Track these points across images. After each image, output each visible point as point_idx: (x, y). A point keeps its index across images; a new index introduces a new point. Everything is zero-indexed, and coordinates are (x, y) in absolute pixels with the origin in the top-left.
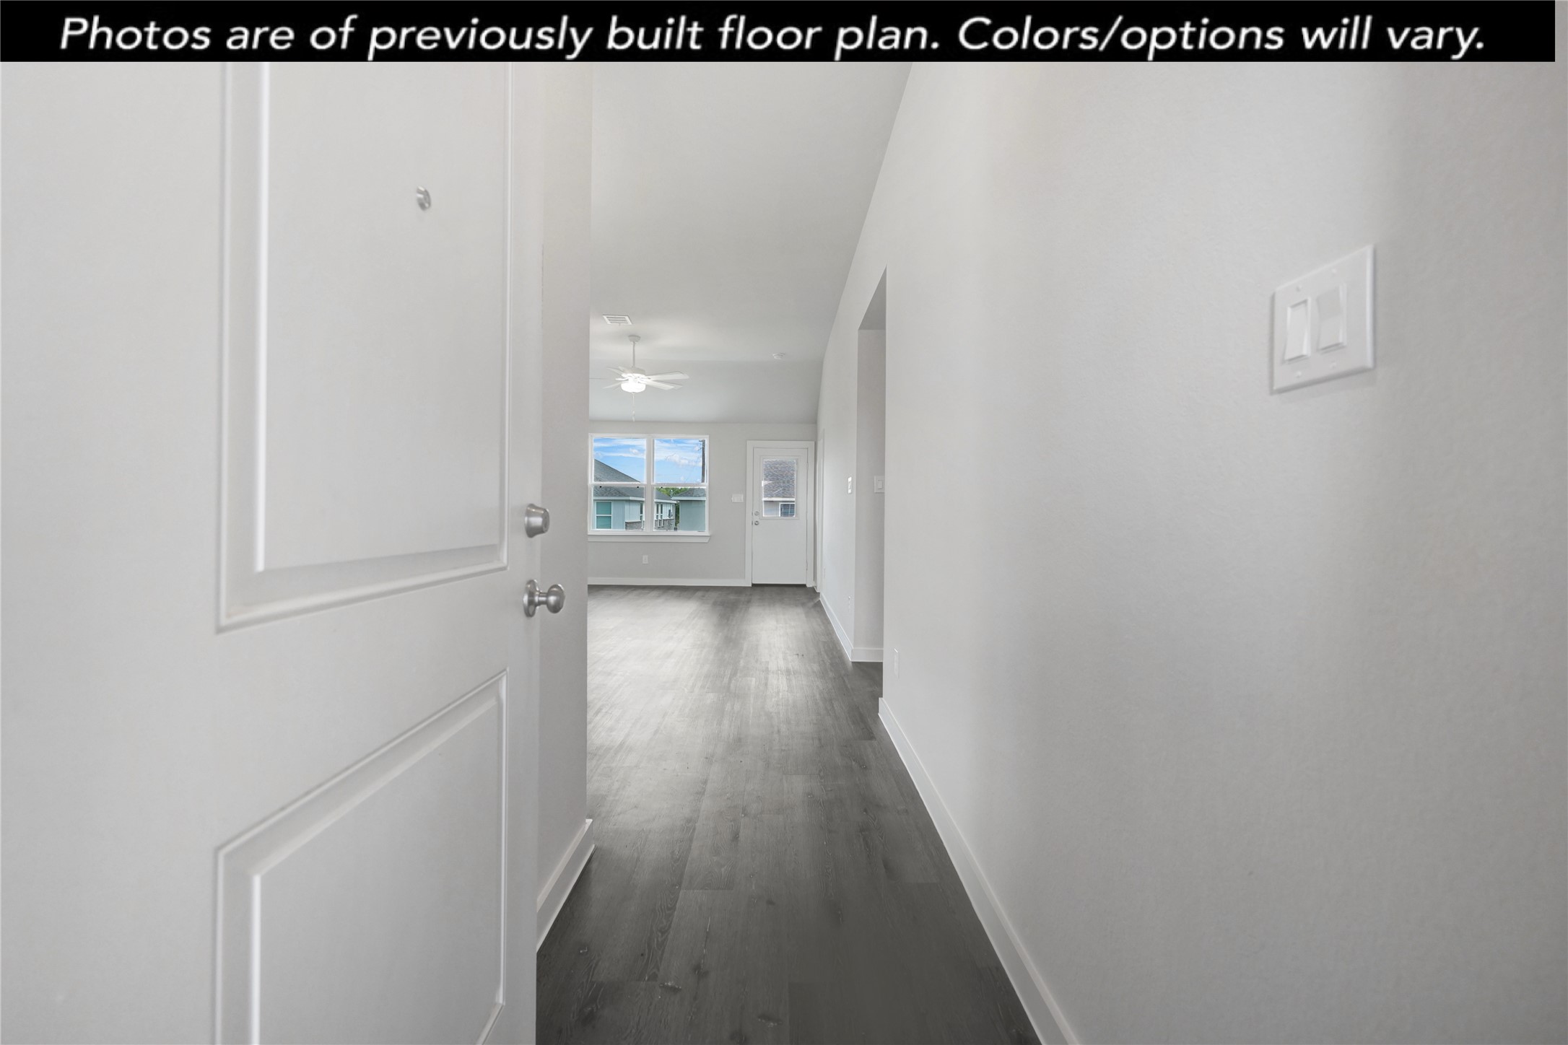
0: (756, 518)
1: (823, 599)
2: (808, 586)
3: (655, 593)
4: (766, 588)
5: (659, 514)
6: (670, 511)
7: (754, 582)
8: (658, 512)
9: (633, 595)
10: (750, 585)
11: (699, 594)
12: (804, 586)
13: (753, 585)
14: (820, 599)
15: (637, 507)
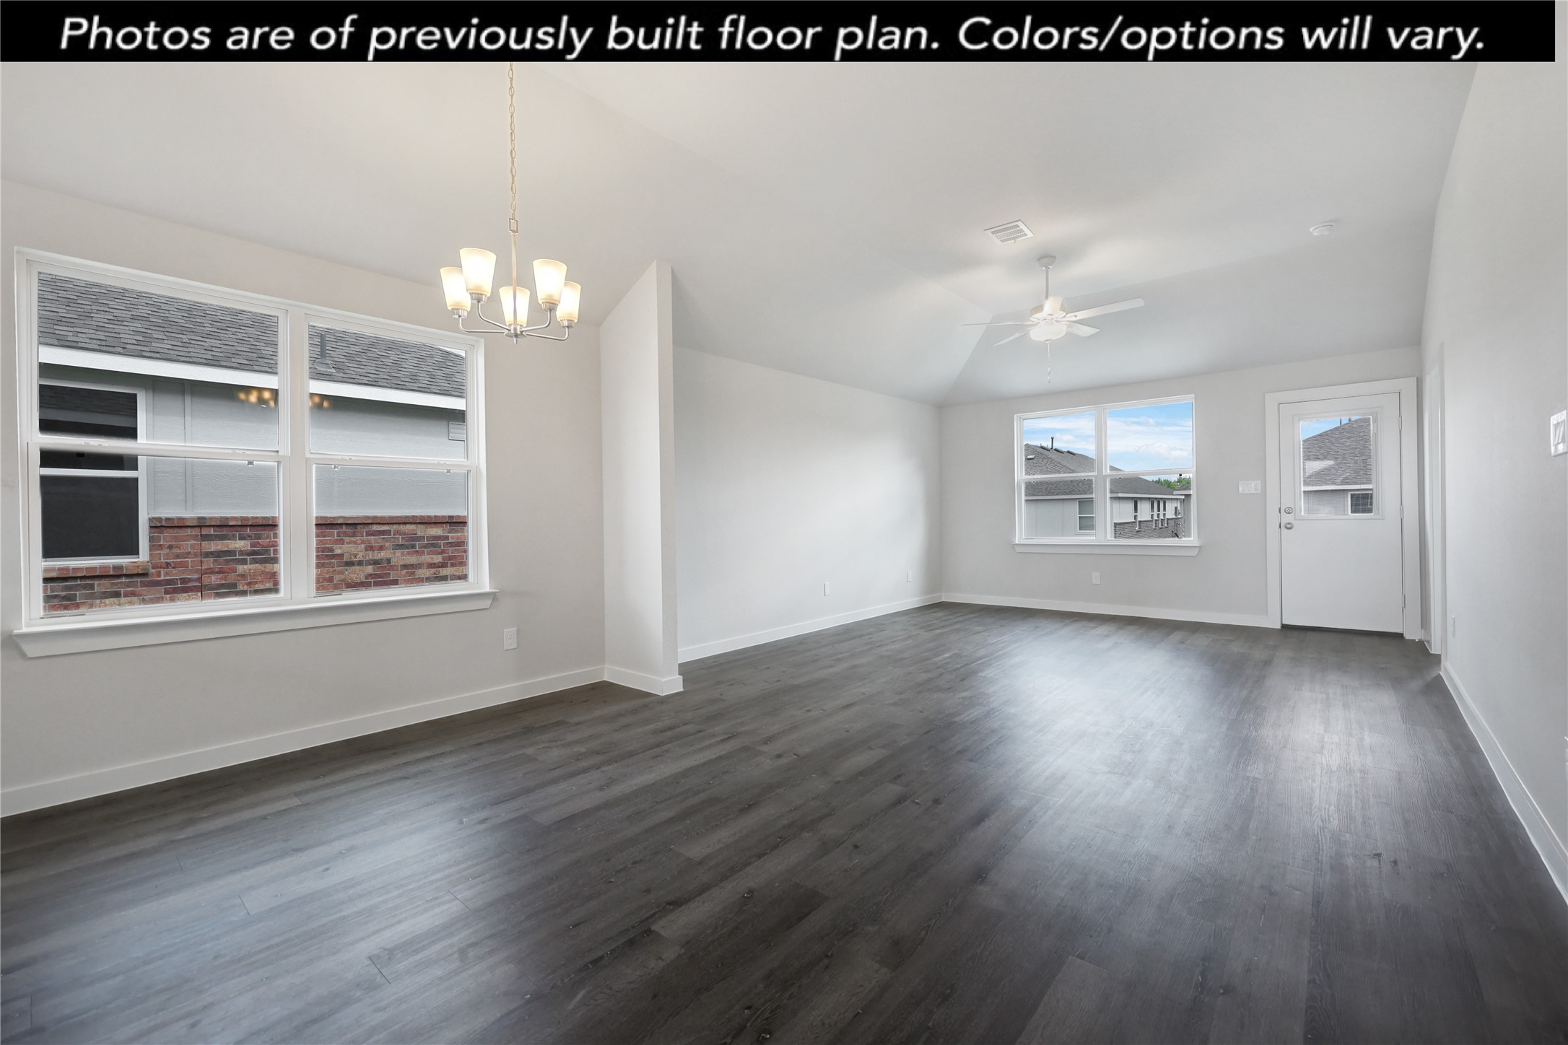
0: (1287, 518)
1: (1446, 671)
2: (1407, 636)
3: (1103, 629)
4: (1311, 635)
5: (1161, 512)
6: (1176, 508)
7: (1287, 622)
8: (1159, 511)
9: (1068, 630)
10: (1279, 627)
11: (1177, 636)
12: (1400, 636)
13: (1284, 627)
14: (1442, 674)
15: (1131, 505)
